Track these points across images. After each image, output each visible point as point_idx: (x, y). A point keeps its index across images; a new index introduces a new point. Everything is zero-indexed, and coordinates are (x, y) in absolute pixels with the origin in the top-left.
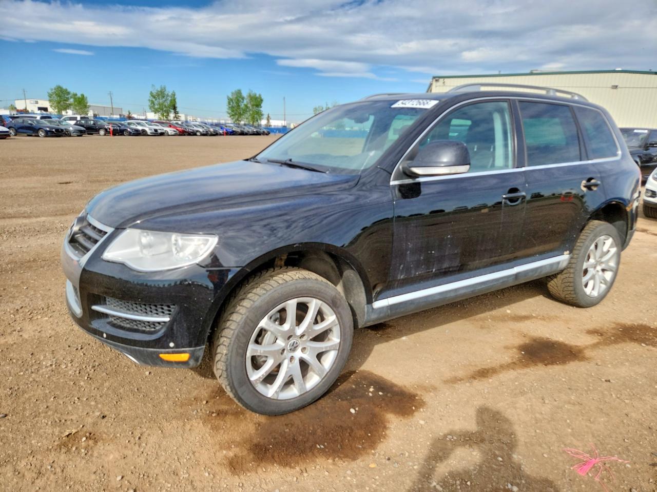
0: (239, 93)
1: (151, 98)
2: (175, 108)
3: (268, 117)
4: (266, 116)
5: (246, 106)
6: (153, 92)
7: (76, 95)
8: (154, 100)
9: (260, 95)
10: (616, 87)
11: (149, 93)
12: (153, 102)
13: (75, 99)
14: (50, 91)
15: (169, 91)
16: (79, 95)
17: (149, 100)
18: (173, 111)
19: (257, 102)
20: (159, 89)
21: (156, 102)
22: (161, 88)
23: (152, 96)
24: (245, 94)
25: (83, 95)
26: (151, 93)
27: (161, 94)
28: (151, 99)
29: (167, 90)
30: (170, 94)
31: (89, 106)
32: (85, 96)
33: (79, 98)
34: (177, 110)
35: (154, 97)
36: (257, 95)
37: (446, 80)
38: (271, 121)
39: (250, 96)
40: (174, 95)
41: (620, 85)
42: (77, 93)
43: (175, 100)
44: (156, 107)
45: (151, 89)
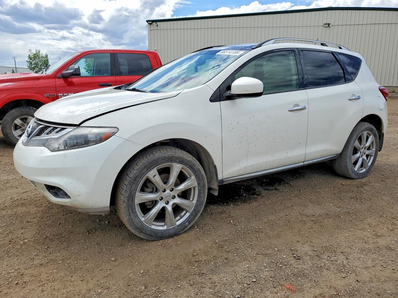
6: (31, 55)
8: (31, 61)
11: (28, 56)
12: (31, 63)
17: (27, 61)
20: (35, 53)
21: (33, 63)
23: (30, 58)
26: (29, 55)
27: (36, 56)
28: (29, 61)
29: (41, 53)
30: (44, 56)
40: (47, 58)
43: (47, 60)
44: (33, 66)
45: (29, 53)
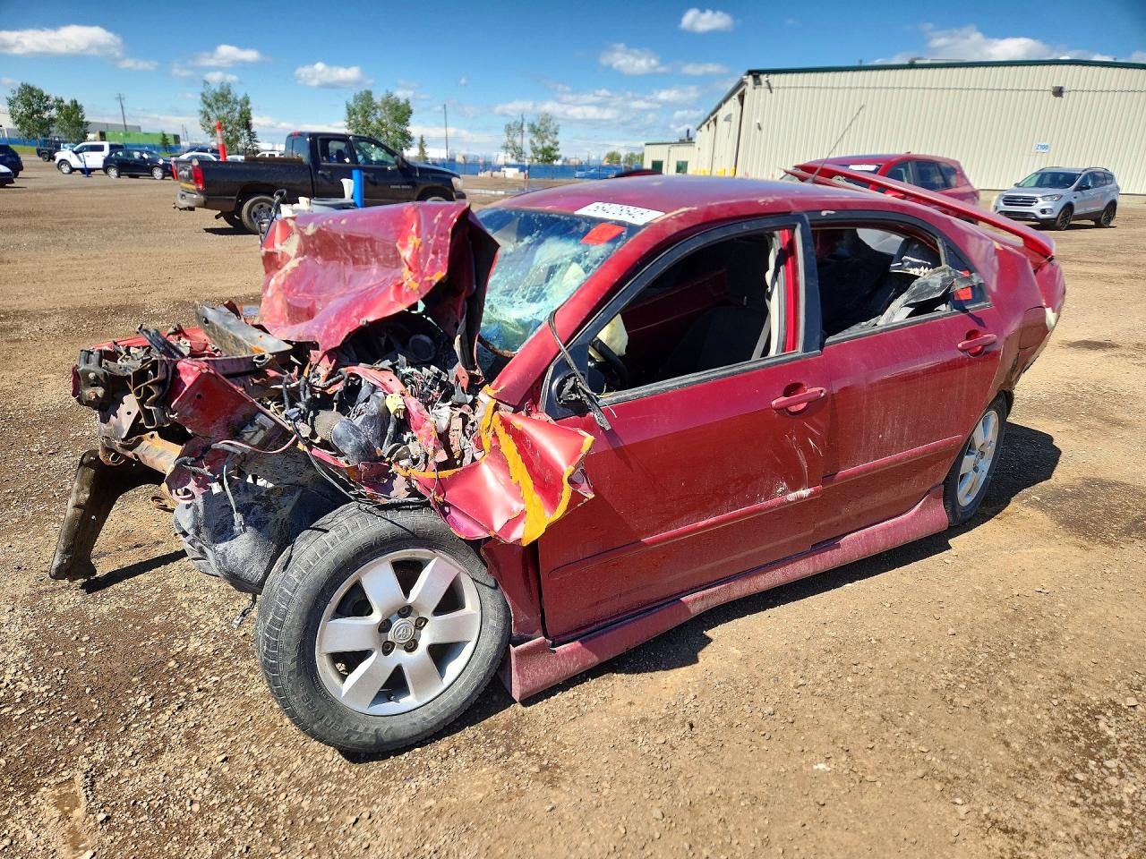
0: (367, 96)
1: (204, 107)
2: (248, 126)
3: (422, 141)
4: (418, 141)
5: (380, 122)
6: (207, 95)
7: (62, 101)
8: (209, 110)
9: (408, 102)
10: (1058, 92)
11: (200, 98)
12: (206, 114)
13: (60, 108)
14: (11, 96)
15: (238, 93)
16: (67, 102)
17: (200, 111)
18: (245, 131)
19: (402, 113)
20: (218, 90)
21: (212, 116)
22: (222, 88)
23: (205, 102)
24: (378, 99)
25: (75, 103)
26: (203, 95)
27: (223, 97)
28: (202, 108)
29: (232, 93)
30: (239, 100)
31: (87, 123)
32: (79, 103)
33: (67, 107)
34: (252, 131)
35: (209, 106)
36: (402, 101)
37: (771, 77)
38: (426, 150)
39: (386, 102)
40: (247, 103)
41: (1066, 88)
42: (64, 99)
43: (249, 112)
44: (213, 123)
45: (201, 90)
